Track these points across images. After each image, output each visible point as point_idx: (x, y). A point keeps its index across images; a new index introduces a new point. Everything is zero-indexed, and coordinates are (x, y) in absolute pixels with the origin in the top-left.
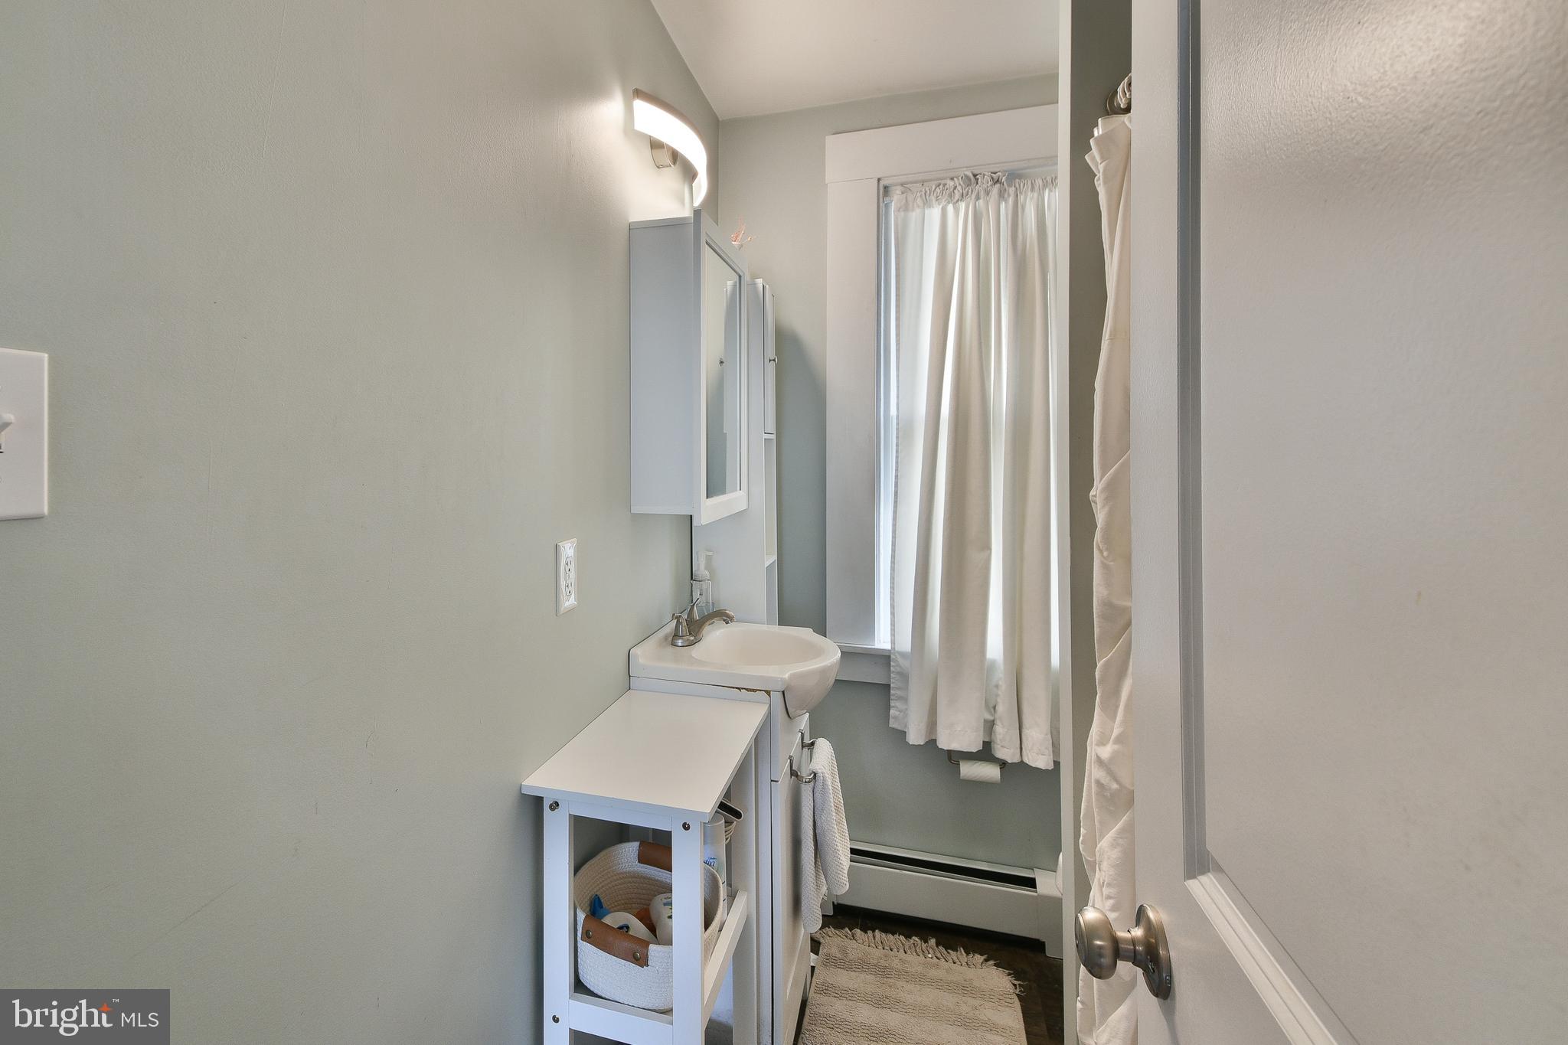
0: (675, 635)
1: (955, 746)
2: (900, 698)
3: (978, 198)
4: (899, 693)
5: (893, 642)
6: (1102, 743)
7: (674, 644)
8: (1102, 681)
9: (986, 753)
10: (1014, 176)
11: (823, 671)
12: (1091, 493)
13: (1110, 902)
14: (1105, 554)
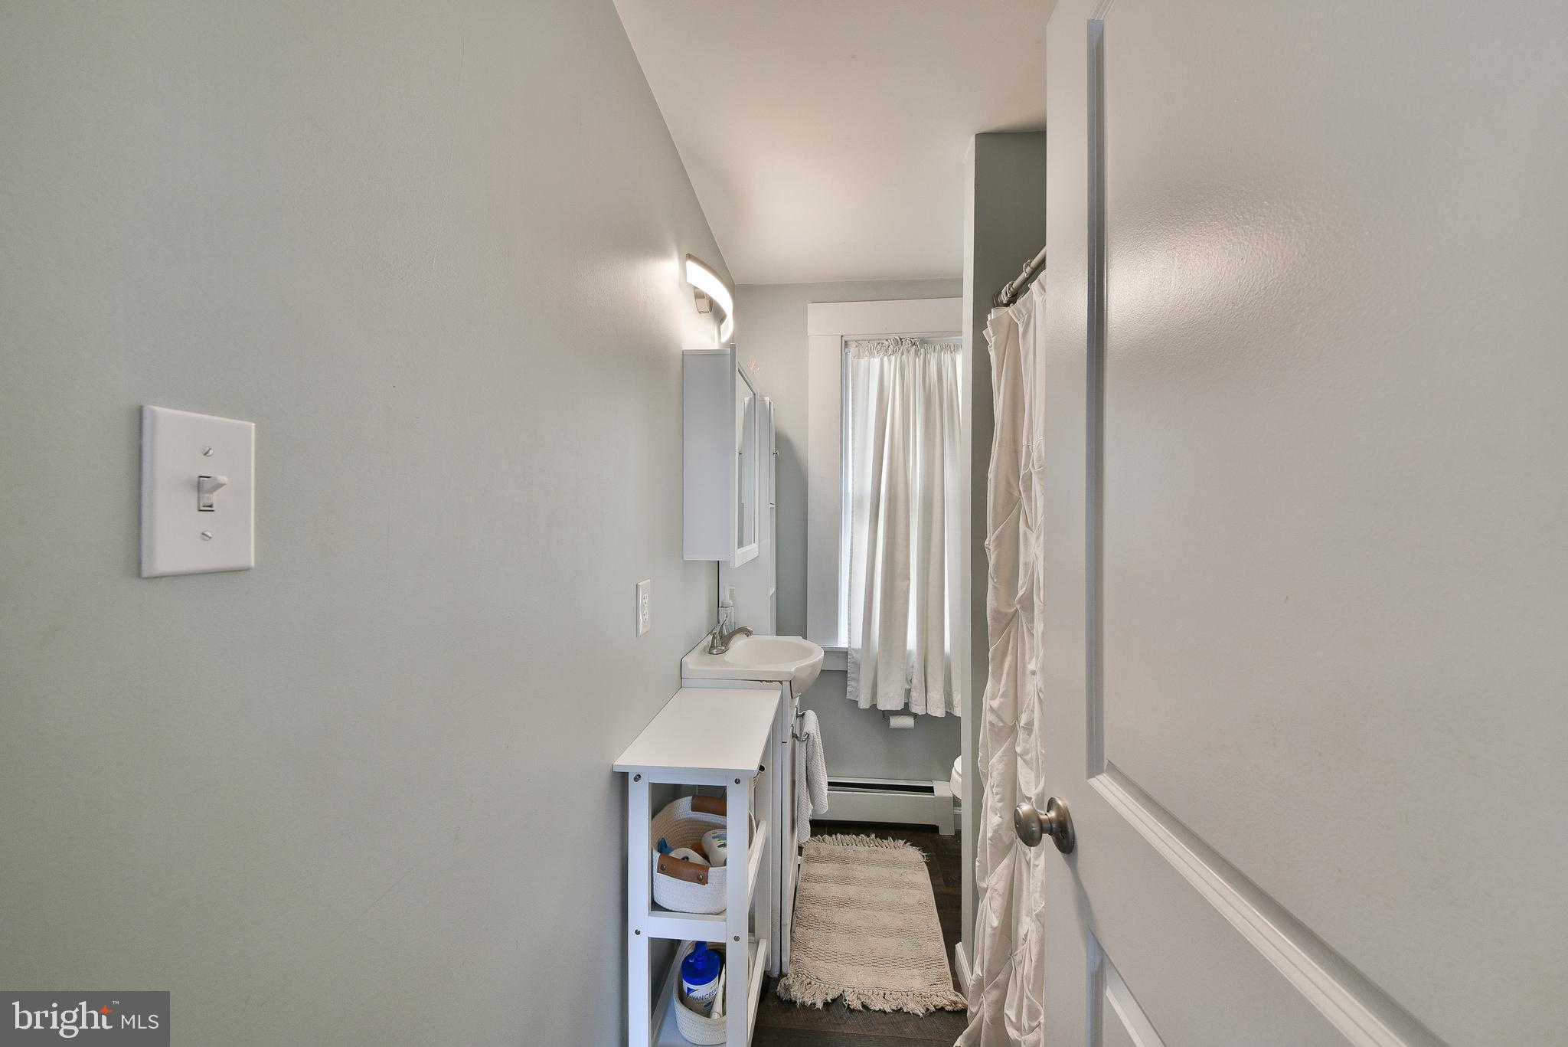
0: (711, 647)
1: (888, 707)
2: (853, 679)
3: (902, 354)
4: (853, 676)
5: (850, 643)
6: (993, 698)
7: (710, 653)
8: (992, 659)
9: (906, 711)
10: (924, 342)
11: (813, 666)
12: (986, 542)
13: (998, 797)
14: (995, 580)
